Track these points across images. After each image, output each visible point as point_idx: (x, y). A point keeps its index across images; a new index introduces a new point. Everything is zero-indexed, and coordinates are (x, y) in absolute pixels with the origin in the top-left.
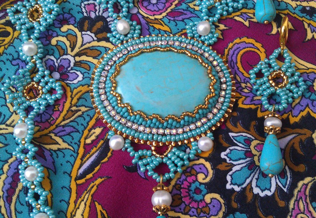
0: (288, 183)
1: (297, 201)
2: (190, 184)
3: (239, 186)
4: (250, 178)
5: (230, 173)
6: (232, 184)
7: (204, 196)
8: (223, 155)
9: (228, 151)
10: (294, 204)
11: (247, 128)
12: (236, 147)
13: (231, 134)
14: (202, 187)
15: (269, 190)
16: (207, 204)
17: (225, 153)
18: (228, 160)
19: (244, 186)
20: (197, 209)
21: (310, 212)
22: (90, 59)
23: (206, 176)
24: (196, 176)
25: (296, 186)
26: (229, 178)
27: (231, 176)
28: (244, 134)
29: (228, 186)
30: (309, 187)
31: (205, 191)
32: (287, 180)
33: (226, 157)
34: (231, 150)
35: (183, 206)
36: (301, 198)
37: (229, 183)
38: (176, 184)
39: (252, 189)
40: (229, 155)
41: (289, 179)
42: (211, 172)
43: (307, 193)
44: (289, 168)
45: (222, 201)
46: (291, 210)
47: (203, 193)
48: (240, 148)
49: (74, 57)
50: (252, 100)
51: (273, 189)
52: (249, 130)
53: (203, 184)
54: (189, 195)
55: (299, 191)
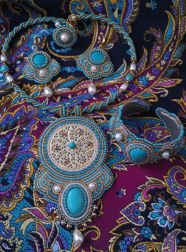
0: (172, 227)
1: (172, 235)
2: (136, 209)
3: (153, 218)
4: (158, 218)
5: (152, 212)
6: (150, 216)
7: (138, 215)
8: (152, 204)
9: (155, 204)
10: (170, 235)
11: (166, 200)
12: (158, 204)
13: (159, 198)
14: (139, 212)
15: (164, 225)
16: (138, 219)
17: (154, 204)
18: (153, 207)
19: (154, 219)
20: (134, 219)
21: (174, 241)
22: (118, 145)
23: (142, 209)
24: (139, 207)
25: (174, 230)
26: (150, 214)
27: (151, 213)
28: (164, 201)
29: (149, 217)
30: (178, 233)
31: (139, 214)
32: (172, 225)
33: (153, 206)
34: (156, 204)
35: (129, 215)
36: (174, 234)
37: (150, 215)
38: (130, 206)
39: (157, 221)
40: (154, 206)
41: (173, 226)
42: (145, 208)
43: (177, 234)
44: (175, 222)
45: (144, 221)
46: (168, 236)
47: (138, 214)
48: (160, 205)
49: (113, 142)
50: (173, 191)
51: (165, 226)
52: (166, 201)
53: (140, 211)
54: (133, 212)
55: (174, 232)
